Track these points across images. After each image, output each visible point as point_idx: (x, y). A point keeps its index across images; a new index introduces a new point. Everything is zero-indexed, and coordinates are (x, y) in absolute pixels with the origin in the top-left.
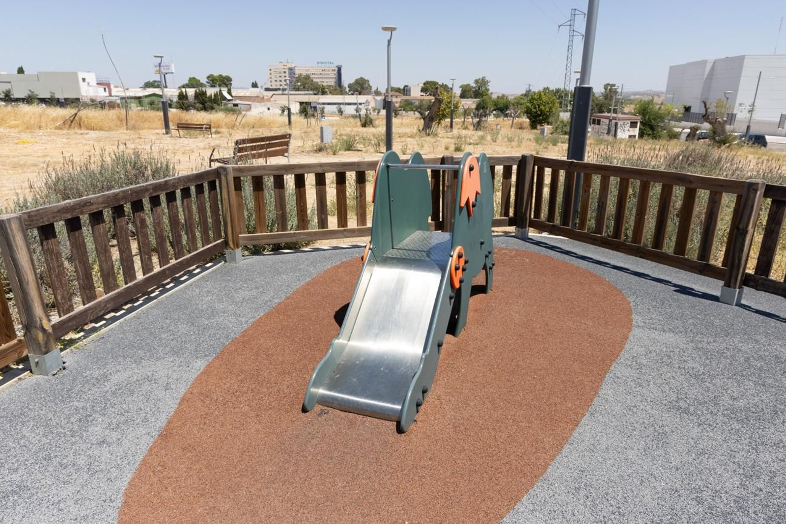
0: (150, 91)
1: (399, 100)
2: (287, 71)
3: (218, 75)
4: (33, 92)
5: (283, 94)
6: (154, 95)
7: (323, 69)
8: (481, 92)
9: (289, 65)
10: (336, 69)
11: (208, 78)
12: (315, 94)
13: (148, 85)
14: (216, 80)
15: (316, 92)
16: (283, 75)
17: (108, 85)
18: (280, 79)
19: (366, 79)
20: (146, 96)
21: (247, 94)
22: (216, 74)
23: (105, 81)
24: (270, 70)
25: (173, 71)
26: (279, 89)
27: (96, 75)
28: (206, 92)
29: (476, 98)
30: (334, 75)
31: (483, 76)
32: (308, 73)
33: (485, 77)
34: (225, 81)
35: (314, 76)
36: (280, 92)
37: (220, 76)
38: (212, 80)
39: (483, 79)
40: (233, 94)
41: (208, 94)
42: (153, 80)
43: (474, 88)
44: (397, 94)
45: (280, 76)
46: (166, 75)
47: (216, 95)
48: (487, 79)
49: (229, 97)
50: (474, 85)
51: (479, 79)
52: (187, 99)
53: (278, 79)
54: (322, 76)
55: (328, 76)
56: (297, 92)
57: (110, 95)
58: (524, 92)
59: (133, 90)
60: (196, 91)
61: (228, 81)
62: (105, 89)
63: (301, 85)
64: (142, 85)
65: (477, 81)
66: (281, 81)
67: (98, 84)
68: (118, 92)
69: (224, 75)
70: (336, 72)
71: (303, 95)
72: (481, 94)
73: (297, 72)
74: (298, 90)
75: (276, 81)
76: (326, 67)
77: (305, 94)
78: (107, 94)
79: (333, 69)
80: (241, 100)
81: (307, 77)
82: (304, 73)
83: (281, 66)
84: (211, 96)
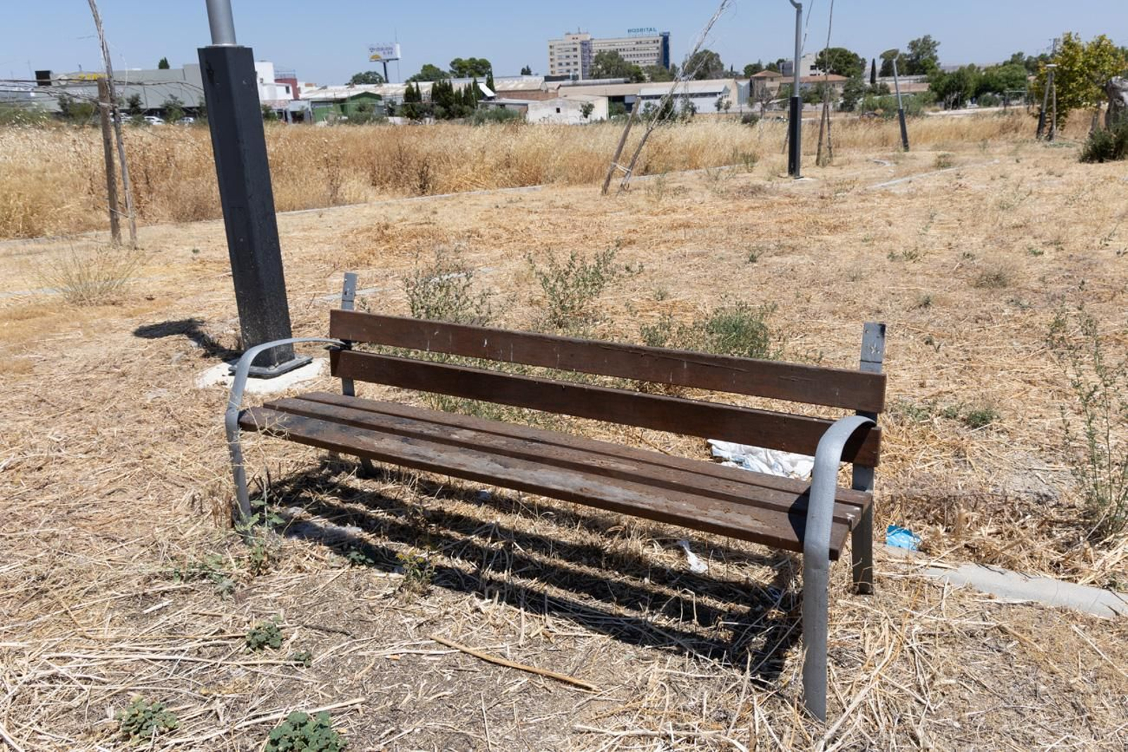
0: (361, 89)
1: (776, 84)
2: (579, 47)
3: (468, 58)
4: (176, 98)
5: (574, 85)
6: (366, 94)
7: (638, 40)
8: (921, 63)
9: (582, 38)
10: (661, 39)
11: (453, 64)
12: (626, 82)
13: (359, 79)
14: (465, 67)
15: (628, 79)
16: (572, 54)
17: (293, 82)
18: (568, 61)
19: (714, 52)
20: (353, 98)
21: (521, 87)
22: (465, 57)
23: (288, 75)
24: (551, 47)
25: (399, 56)
26: (568, 77)
27: (274, 66)
28: (451, 85)
29: (912, 74)
30: (655, 49)
31: (926, 34)
32: (613, 48)
33: (929, 36)
34: (479, 68)
35: (625, 53)
36: (570, 82)
37: (473, 60)
38: (459, 68)
39: (926, 40)
40: (497, 88)
41: (455, 89)
42: (367, 70)
43: (909, 56)
44: (773, 74)
45: (568, 57)
46: (388, 64)
47: (467, 91)
48: (933, 39)
49: (489, 93)
50: (908, 52)
51: (919, 40)
52: (420, 99)
53: (564, 62)
54: (635, 53)
55: (647, 52)
56: (598, 81)
57: (296, 98)
58: (1009, 58)
59: (333, 88)
60: (434, 85)
61: (484, 68)
62: (287, 89)
63: (603, 69)
64: (349, 79)
65: (913, 45)
66: (568, 64)
67: (277, 81)
68: (309, 93)
69: (478, 59)
70: (659, 45)
71: (607, 84)
72: (921, 67)
73: (596, 48)
74: (598, 77)
75: (560, 64)
76: (644, 36)
77: (612, 83)
78: (291, 96)
79: (655, 39)
80: (509, 97)
81: (614, 54)
82: (608, 48)
83: (569, 40)
84: (459, 92)
